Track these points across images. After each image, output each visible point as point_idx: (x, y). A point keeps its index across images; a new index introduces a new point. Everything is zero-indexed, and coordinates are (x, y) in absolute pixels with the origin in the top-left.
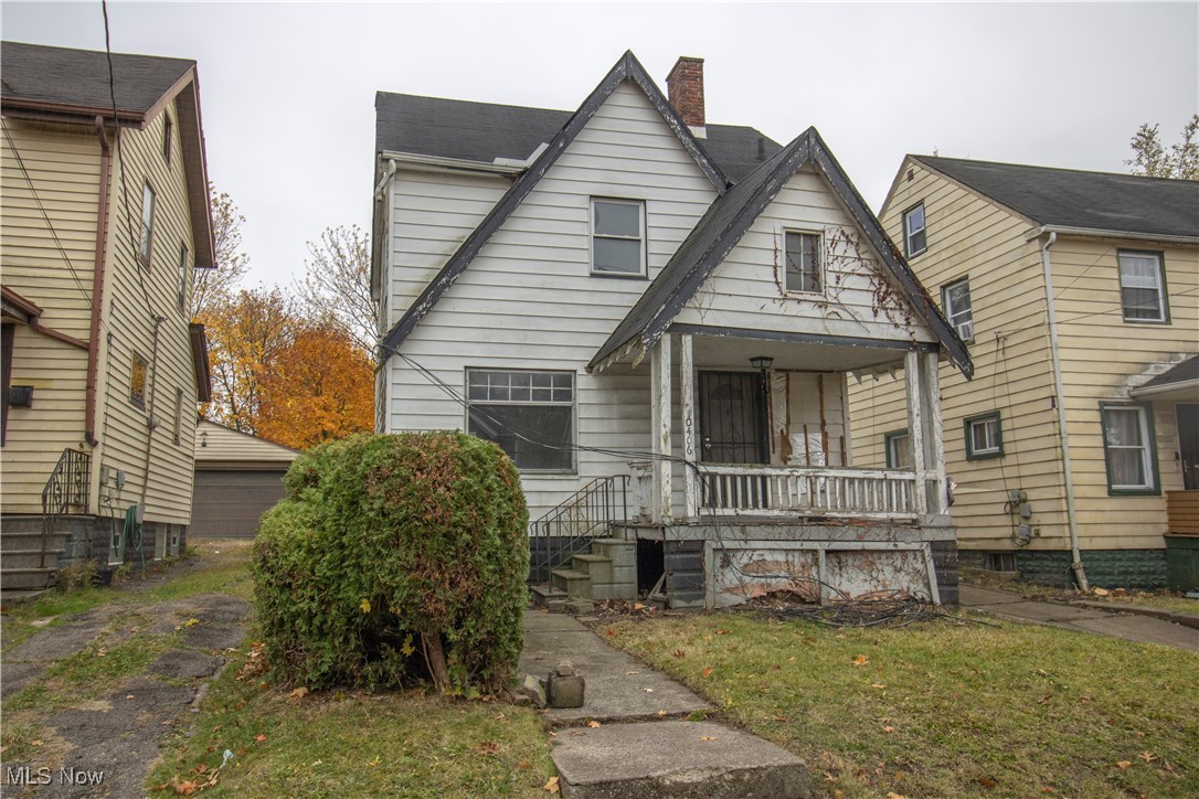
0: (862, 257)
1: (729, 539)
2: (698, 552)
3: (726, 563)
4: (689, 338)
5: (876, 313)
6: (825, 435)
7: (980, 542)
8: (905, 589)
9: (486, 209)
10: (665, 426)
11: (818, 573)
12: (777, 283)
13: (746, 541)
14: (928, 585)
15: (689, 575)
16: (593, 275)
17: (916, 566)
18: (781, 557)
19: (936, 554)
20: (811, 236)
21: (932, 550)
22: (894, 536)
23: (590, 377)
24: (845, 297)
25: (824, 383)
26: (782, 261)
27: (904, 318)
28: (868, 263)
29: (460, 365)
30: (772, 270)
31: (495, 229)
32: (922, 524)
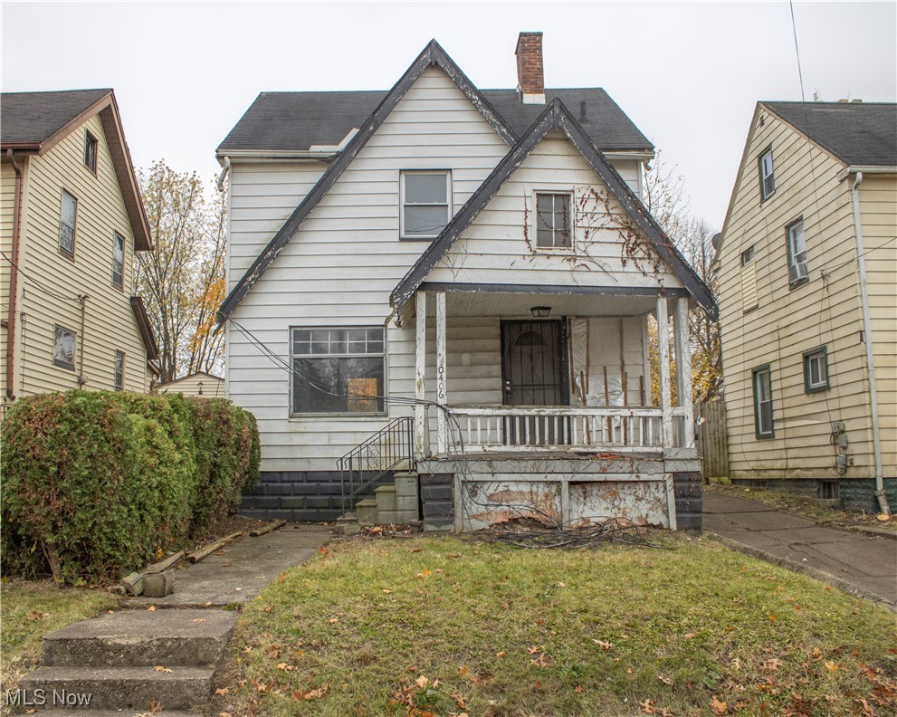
0: (611, 212)
1: (477, 473)
2: (448, 483)
3: (474, 493)
4: (443, 295)
5: (624, 263)
6: (624, 375)
7: (816, 472)
8: (644, 516)
9: (307, 190)
10: (419, 374)
11: (561, 502)
12: (527, 241)
13: (493, 474)
14: (666, 513)
15: (439, 503)
16: (402, 240)
17: (657, 495)
18: (525, 488)
19: (679, 484)
20: (563, 195)
21: (675, 481)
22: (637, 468)
23: (400, 330)
24: (593, 251)
25: (624, 327)
26: (532, 221)
27: (652, 266)
28: (618, 217)
29: (285, 325)
30: (523, 229)
31: (313, 207)
32: (667, 457)
